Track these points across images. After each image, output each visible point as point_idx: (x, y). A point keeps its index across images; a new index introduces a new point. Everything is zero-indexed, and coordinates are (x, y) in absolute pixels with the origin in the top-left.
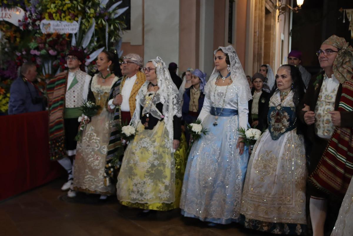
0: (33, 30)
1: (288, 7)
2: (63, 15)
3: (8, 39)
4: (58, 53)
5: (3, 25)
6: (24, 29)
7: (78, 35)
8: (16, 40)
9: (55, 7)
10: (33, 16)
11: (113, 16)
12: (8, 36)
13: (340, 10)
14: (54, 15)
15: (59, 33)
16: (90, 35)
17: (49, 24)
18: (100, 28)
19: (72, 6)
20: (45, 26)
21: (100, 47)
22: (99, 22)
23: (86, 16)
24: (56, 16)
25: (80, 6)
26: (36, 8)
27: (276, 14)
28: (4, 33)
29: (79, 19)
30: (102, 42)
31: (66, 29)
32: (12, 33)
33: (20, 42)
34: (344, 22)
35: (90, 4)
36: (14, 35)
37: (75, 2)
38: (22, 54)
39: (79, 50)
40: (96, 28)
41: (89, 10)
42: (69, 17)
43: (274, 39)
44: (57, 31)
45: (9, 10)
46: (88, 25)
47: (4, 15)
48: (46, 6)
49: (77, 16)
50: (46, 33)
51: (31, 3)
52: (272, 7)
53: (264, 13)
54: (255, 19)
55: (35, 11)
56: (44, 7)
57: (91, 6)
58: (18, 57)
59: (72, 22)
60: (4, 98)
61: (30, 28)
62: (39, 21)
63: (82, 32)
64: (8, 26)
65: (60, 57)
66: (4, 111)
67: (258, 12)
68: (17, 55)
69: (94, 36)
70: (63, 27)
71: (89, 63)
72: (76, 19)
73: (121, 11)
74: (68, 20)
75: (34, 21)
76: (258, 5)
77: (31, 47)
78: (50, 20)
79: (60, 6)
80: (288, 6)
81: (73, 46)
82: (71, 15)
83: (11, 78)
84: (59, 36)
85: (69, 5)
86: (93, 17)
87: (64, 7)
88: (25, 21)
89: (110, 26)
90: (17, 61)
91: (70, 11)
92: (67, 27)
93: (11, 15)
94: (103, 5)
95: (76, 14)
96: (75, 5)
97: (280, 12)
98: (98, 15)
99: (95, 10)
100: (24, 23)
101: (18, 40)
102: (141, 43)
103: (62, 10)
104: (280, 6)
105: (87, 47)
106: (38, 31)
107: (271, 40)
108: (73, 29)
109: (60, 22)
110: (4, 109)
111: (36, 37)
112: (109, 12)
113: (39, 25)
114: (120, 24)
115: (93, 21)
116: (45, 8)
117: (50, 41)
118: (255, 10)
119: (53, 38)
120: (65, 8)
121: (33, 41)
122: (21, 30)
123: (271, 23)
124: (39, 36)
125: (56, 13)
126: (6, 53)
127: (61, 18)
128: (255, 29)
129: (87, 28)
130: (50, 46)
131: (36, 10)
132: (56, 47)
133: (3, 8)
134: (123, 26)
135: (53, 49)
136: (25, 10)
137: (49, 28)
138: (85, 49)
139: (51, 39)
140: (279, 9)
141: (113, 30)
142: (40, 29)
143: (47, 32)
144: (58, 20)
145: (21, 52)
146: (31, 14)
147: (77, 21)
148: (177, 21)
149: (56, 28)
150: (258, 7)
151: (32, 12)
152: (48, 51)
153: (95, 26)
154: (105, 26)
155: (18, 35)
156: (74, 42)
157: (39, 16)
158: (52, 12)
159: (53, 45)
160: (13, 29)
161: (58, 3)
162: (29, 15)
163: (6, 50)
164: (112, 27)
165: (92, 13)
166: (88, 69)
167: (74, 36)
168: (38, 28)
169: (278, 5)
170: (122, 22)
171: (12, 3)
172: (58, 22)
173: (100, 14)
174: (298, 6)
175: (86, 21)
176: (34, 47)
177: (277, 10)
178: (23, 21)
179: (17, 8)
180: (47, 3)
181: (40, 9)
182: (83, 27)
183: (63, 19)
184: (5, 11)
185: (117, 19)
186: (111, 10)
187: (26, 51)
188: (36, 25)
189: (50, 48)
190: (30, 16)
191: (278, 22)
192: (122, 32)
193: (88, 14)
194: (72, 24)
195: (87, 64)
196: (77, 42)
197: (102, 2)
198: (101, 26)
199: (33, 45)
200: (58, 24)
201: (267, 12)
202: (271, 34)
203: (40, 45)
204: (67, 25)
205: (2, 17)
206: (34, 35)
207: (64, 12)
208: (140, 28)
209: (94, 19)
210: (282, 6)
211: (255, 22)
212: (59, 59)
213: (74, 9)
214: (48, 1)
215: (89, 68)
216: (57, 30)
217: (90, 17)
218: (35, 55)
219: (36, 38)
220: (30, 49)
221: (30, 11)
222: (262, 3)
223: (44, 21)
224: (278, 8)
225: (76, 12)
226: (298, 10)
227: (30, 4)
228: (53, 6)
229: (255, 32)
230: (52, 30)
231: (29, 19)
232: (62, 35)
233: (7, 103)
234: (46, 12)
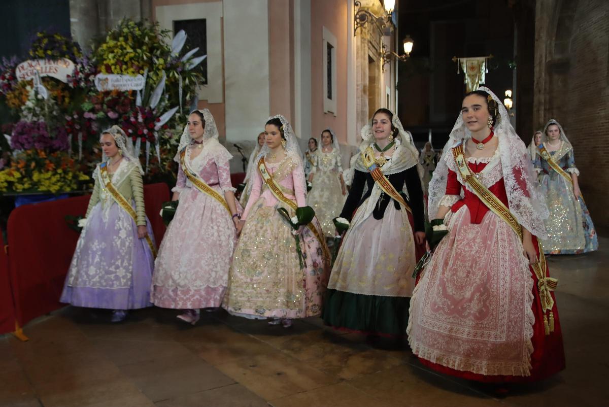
0: (86, 87)
1: (394, 55)
2: (124, 67)
3: (55, 98)
4: (120, 116)
5: (48, 81)
6: (74, 86)
7: (143, 92)
8: (63, 101)
9: (114, 57)
10: (86, 69)
11: (188, 67)
12: (54, 95)
13: (454, 59)
14: (113, 67)
15: (119, 90)
16: (159, 90)
17: (107, 79)
18: (172, 83)
19: (135, 56)
20: (101, 82)
21: (172, 107)
22: (171, 74)
23: (153, 68)
24: (116, 68)
25: (146, 55)
26: (89, 59)
27: (380, 63)
28: (50, 92)
29: (145, 72)
30: (173, 100)
31: (129, 85)
32: (59, 92)
33: (69, 103)
34: (458, 73)
35: (159, 52)
36: (62, 94)
37: (139, 51)
38: (73, 119)
39: (146, 111)
40: (167, 82)
41: (158, 60)
42: (132, 70)
43: (379, 94)
44: (117, 88)
45: (54, 63)
46: (157, 79)
47: (48, 70)
48: (102, 56)
49: (142, 68)
50: (103, 91)
51: (81, 53)
52: (376, 54)
53: (367, 61)
54: (357, 69)
55: (88, 62)
56: (99, 58)
57: (160, 55)
58: (67, 121)
59: (136, 76)
60: (54, 175)
61: (82, 84)
62: (93, 76)
63: (149, 88)
64: (54, 82)
65: (122, 120)
66: (54, 192)
67: (359, 60)
68: (66, 119)
69: (165, 93)
70: (125, 83)
71: (160, 127)
72: (141, 71)
73: (197, 61)
74: (132, 74)
75: (88, 75)
76: (360, 52)
77: (84, 109)
78: (107, 74)
79: (120, 56)
80: (394, 53)
81: (139, 107)
82: (134, 67)
83: (62, 149)
84: (120, 94)
85: (132, 55)
86: (163, 69)
87: (125, 57)
88: (75, 77)
89: (184, 79)
90: (67, 127)
91: (133, 61)
92: (129, 83)
93: (57, 69)
94: (175, 53)
95: (140, 65)
96: (139, 54)
97: (384, 61)
98: (169, 66)
99: (164, 59)
100: (74, 78)
101: (67, 100)
102: (220, 101)
103: (123, 61)
104: (385, 54)
105: (156, 107)
106: (92, 88)
107: (376, 95)
108: (137, 85)
109: (121, 76)
110: (55, 190)
111: (90, 96)
112: (183, 62)
113: (93, 81)
114: (197, 76)
115: (163, 74)
116: (101, 59)
117: (109, 101)
118: (357, 59)
119: (112, 96)
120: (127, 59)
121: (87, 101)
122: (71, 87)
123: (375, 74)
124: (94, 94)
125: (115, 65)
126: (55, 117)
127: (122, 71)
128: (357, 81)
129: (155, 83)
130: (109, 107)
131: (90, 62)
132: (117, 108)
133: (47, 61)
134: (200, 79)
135: (112, 111)
136: (75, 62)
137: (106, 84)
138: (154, 110)
139: (109, 98)
140: (383, 58)
141: (188, 84)
142: (94, 86)
143: (104, 89)
144: (118, 74)
145: (72, 116)
146: (83, 67)
147: (142, 75)
148: (266, 71)
149: (116, 83)
150: (360, 55)
151: (84, 64)
152: (106, 113)
153: (166, 80)
154: (178, 80)
155: (66, 93)
156: (139, 101)
157: (93, 70)
158: (110, 64)
159: (112, 105)
160: (60, 87)
161: (117, 52)
162: (80, 68)
163: (55, 113)
164: (187, 81)
165: (162, 64)
166: (158, 135)
167: (138, 93)
168: (92, 85)
169: (381, 52)
170: (199, 75)
171: (58, 54)
172: (118, 77)
173: (172, 64)
174: (406, 54)
175: (154, 74)
176: (88, 109)
177: (381, 59)
178: (73, 77)
179: (64, 61)
180: (102, 53)
181: (94, 60)
182: (151, 81)
183: (124, 73)
184: (50, 64)
185: (192, 70)
186: (184, 59)
187: (78, 114)
188: (89, 80)
189: (109, 109)
190: (82, 69)
191: (383, 72)
192: (199, 87)
193: (157, 66)
194: (136, 78)
195: (156, 128)
196: (143, 102)
197: (173, 50)
198: (173, 80)
199: (87, 106)
200: (117, 79)
201: (371, 60)
202: (376, 87)
203: (97, 106)
204: (129, 80)
205: (46, 72)
206: (88, 93)
207: (126, 63)
208: (220, 82)
209: (163, 71)
210: (386, 54)
211: (357, 73)
212: (121, 123)
213: (138, 59)
214: (105, 51)
215: (160, 133)
216: (117, 86)
217: (159, 70)
218: (90, 119)
219: (90, 98)
220: (83, 112)
221: (82, 63)
222: (364, 50)
223: (100, 76)
224: (382, 55)
225: (141, 63)
226: (406, 58)
227: (81, 55)
228: (111, 56)
229: (357, 85)
230: (110, 87)
231: (81, 74)
232: (124, 92)
233: (58, 181)
234: (103, 64)
